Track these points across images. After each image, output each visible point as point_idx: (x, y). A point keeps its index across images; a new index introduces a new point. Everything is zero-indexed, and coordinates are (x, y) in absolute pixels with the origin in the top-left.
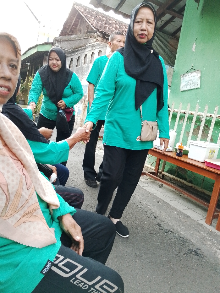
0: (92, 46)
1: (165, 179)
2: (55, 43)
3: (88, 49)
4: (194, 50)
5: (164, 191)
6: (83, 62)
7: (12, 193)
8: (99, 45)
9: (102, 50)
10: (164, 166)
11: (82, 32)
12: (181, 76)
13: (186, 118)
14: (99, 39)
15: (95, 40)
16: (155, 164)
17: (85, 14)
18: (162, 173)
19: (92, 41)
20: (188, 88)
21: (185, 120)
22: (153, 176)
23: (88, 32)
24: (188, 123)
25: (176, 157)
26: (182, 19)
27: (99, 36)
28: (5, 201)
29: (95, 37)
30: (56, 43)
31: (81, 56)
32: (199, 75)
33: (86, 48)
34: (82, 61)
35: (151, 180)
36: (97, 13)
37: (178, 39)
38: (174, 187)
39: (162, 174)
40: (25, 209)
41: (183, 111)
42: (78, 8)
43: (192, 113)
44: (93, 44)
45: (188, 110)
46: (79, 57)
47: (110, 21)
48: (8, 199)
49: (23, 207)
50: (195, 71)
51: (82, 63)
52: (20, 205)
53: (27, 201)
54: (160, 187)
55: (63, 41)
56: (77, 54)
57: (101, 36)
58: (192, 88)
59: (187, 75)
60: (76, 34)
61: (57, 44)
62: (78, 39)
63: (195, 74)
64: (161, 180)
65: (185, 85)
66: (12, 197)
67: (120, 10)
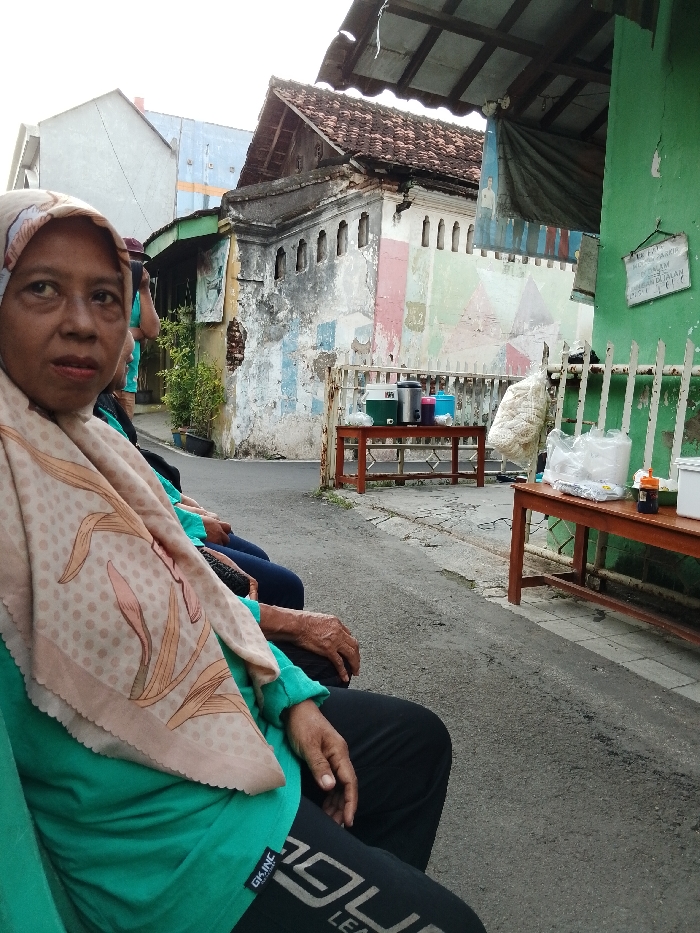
0: (340, 204)
1: (611, 594)
2: (228, 211)
3: (326, 216)
4: (655, 174)
5: (609, 632)
6: (315, 254)
7: (156, 632)
8: (359, 196)
9: (369, 211)
10: (603, 549)
11: (305, 164)
12: (626, 259)
13: (657, 388)
14: (357, 178)
15: (345, 184)
16: (571, 547)
17: (308, 112)
18: (600, 572)
19: (336, 190)
20: (652, 292)
21: (656, 397)
22: (571, 584)
23: (322, 164)
24: (666, 403)
25: (637, 516)
26: (608, 83)
27: (356, 170)
28: (139, 653)
29: (344, 177)
30: (231, 208)
31: (308, 237)
32: (684, 249)
33: (318, 214)
34: (311, 252)
35: (567, 600)
36: (346, 102)
37: (600, 147)
38: (645, 617)
39: (599, 577)
40: (193, 676)
41: (644, 368)
42: (285, 96)
43: (674, 370)
44: (339, 196)
45: (661, 363)
46: (301, 241)
47: (387, 122)
48: (146, 648)
49: (186, 671)
50: (668, 237)
51: (311, 258)
52: (180, 668)
53: (195, 655)
54: (597, 620)
55: (249, 200)
56: (296, 233)
57: (363, 170)
58: (665, 291)
59: (644, 252)
60: (286, 175)
61: (234, 212)
62: (295, 187)
63: (668, 246)
64: (599, 595)
65: (642, 286)
66: (156, 642)
67: (411, 86)
